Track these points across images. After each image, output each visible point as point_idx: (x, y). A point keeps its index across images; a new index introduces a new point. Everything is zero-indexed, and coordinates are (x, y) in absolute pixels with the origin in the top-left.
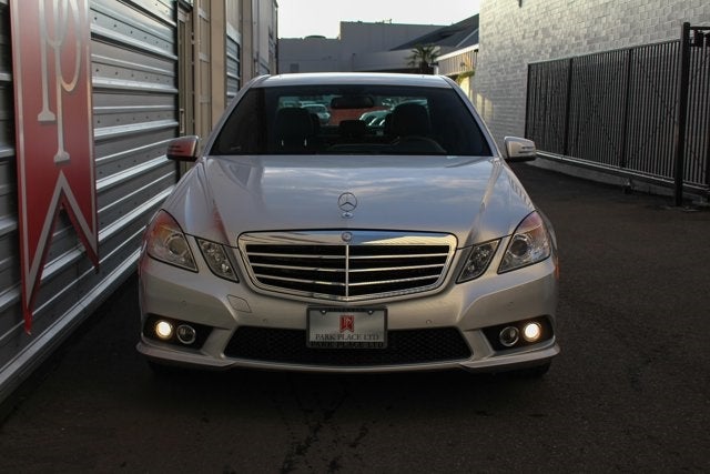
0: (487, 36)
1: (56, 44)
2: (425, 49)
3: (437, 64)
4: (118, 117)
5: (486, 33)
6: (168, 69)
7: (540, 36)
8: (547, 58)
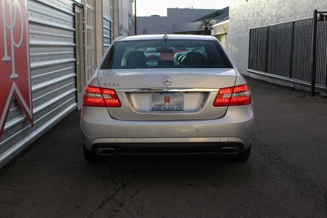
0: (233, 15)
1: (11, 27)
2: (207, 21)
3: (212, 28)
4: (43, 58)
5: (232, 14)
6: (71, 35)
7: (256, 15)
8: (259, 26)
